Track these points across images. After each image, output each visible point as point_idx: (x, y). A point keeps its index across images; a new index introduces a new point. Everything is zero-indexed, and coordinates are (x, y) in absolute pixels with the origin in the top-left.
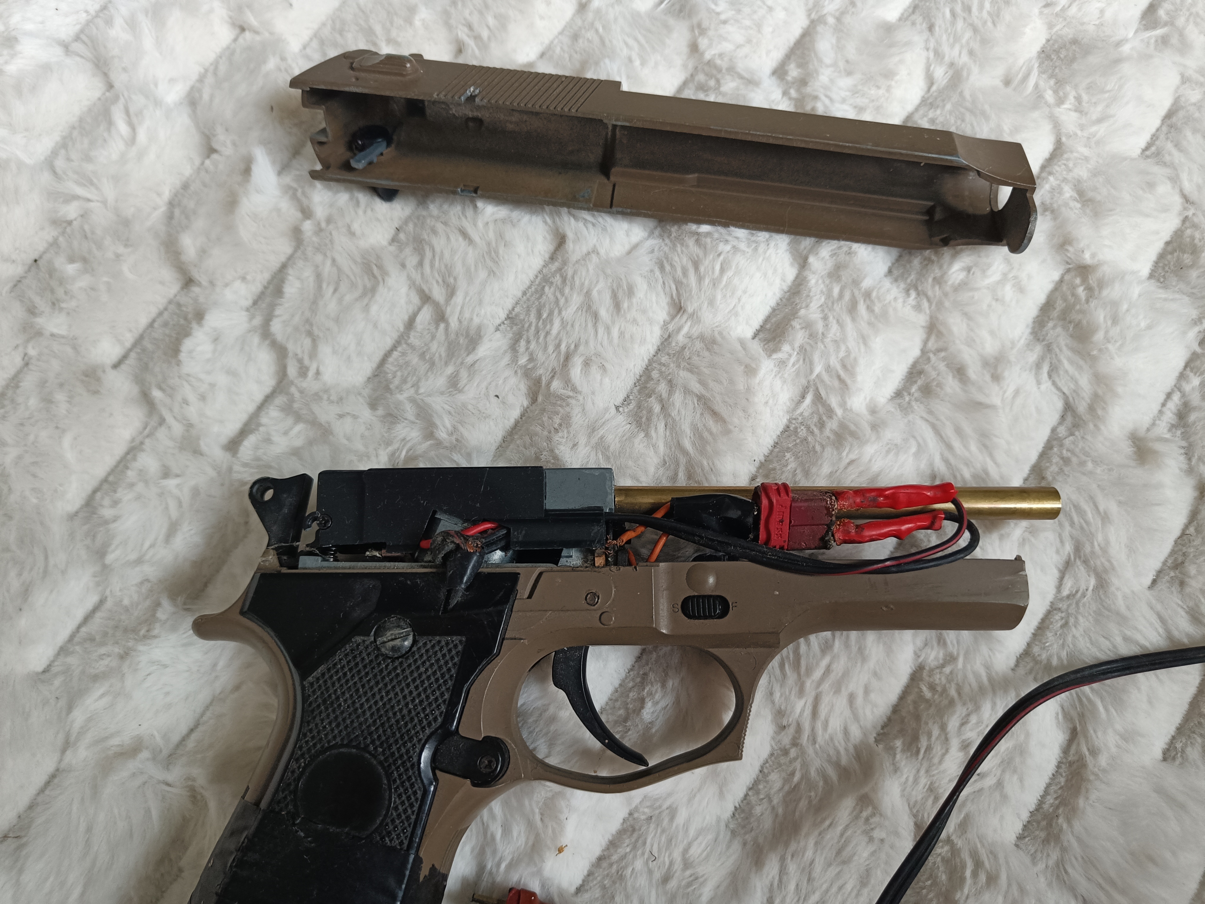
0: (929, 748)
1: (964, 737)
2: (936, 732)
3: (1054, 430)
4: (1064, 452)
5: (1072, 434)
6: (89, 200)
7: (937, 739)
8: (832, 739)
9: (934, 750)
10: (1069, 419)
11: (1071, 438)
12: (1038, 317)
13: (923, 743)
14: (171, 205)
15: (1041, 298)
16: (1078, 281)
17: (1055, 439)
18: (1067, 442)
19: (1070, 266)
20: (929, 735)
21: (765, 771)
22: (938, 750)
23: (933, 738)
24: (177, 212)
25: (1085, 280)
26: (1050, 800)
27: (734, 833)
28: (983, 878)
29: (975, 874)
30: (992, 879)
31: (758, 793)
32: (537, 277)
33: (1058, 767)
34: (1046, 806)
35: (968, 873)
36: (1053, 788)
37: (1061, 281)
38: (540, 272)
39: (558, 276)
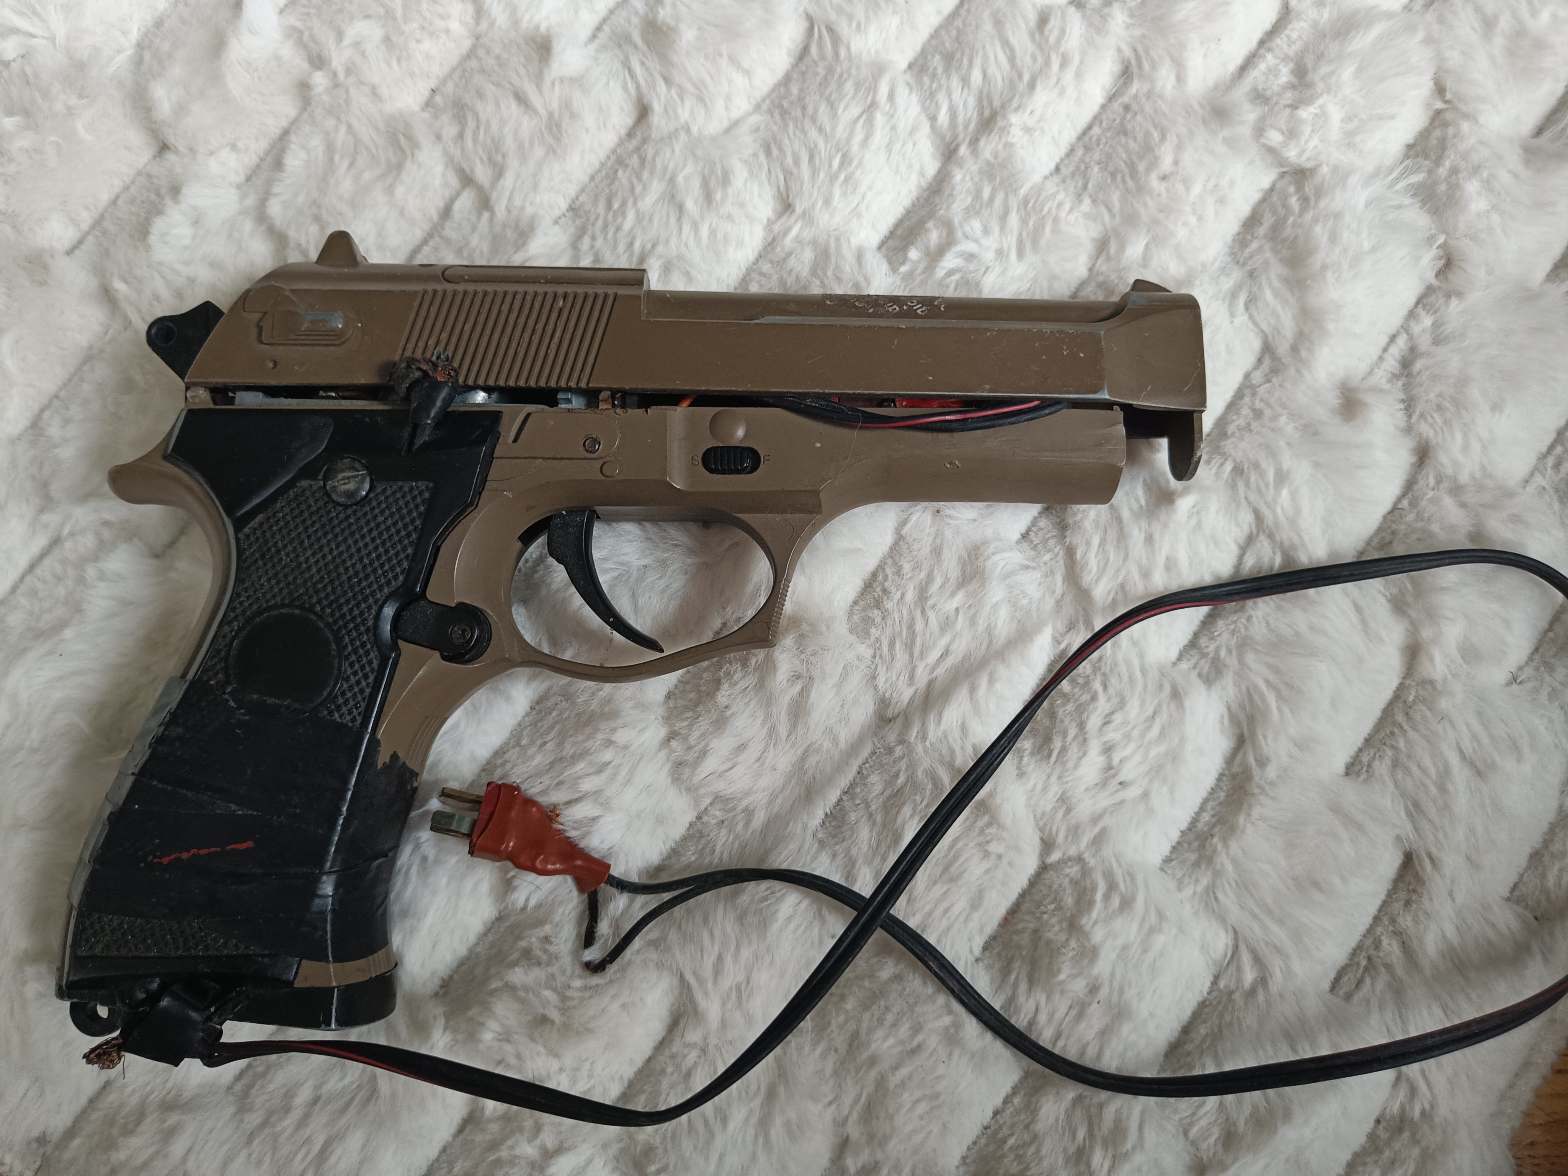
0: (1064, 750)
1: (1105, 739)
2: (1072, 732)
3: (1247, 376)
4: (1257, 402)
5: (1268, 381)
6: (32, 36)
7: (1074, 739)
8: (946, 737)
9: (1070, 752)
10: (1267, 362)
11: (1267, 385)
12: (1239, 234)
13: (1057, 744)
14: (140, 46)
15: (1245, 210)
16: (1292, 189)
17: (1248, 387)
18: (1262, 391)
19: (1285, 169)
20: (1065, 734)
21: (864, 772)
22: (1073, 752)
23: (1069, 738)
24: (147, 55)
25: (1300, 188)
26: (1206, 817)
27: (822, 844)
28: (1116, 901)
29: (1107, 897)
30: (1127, 903)
31: (853, 798)
32: (609, 158)
33: (1219, 780)
34: (1200, 825)
35: (1099, 896)
36: (1210, 804)
37: (1272, 189)
38: (614, 151)
39: (635, 157)
